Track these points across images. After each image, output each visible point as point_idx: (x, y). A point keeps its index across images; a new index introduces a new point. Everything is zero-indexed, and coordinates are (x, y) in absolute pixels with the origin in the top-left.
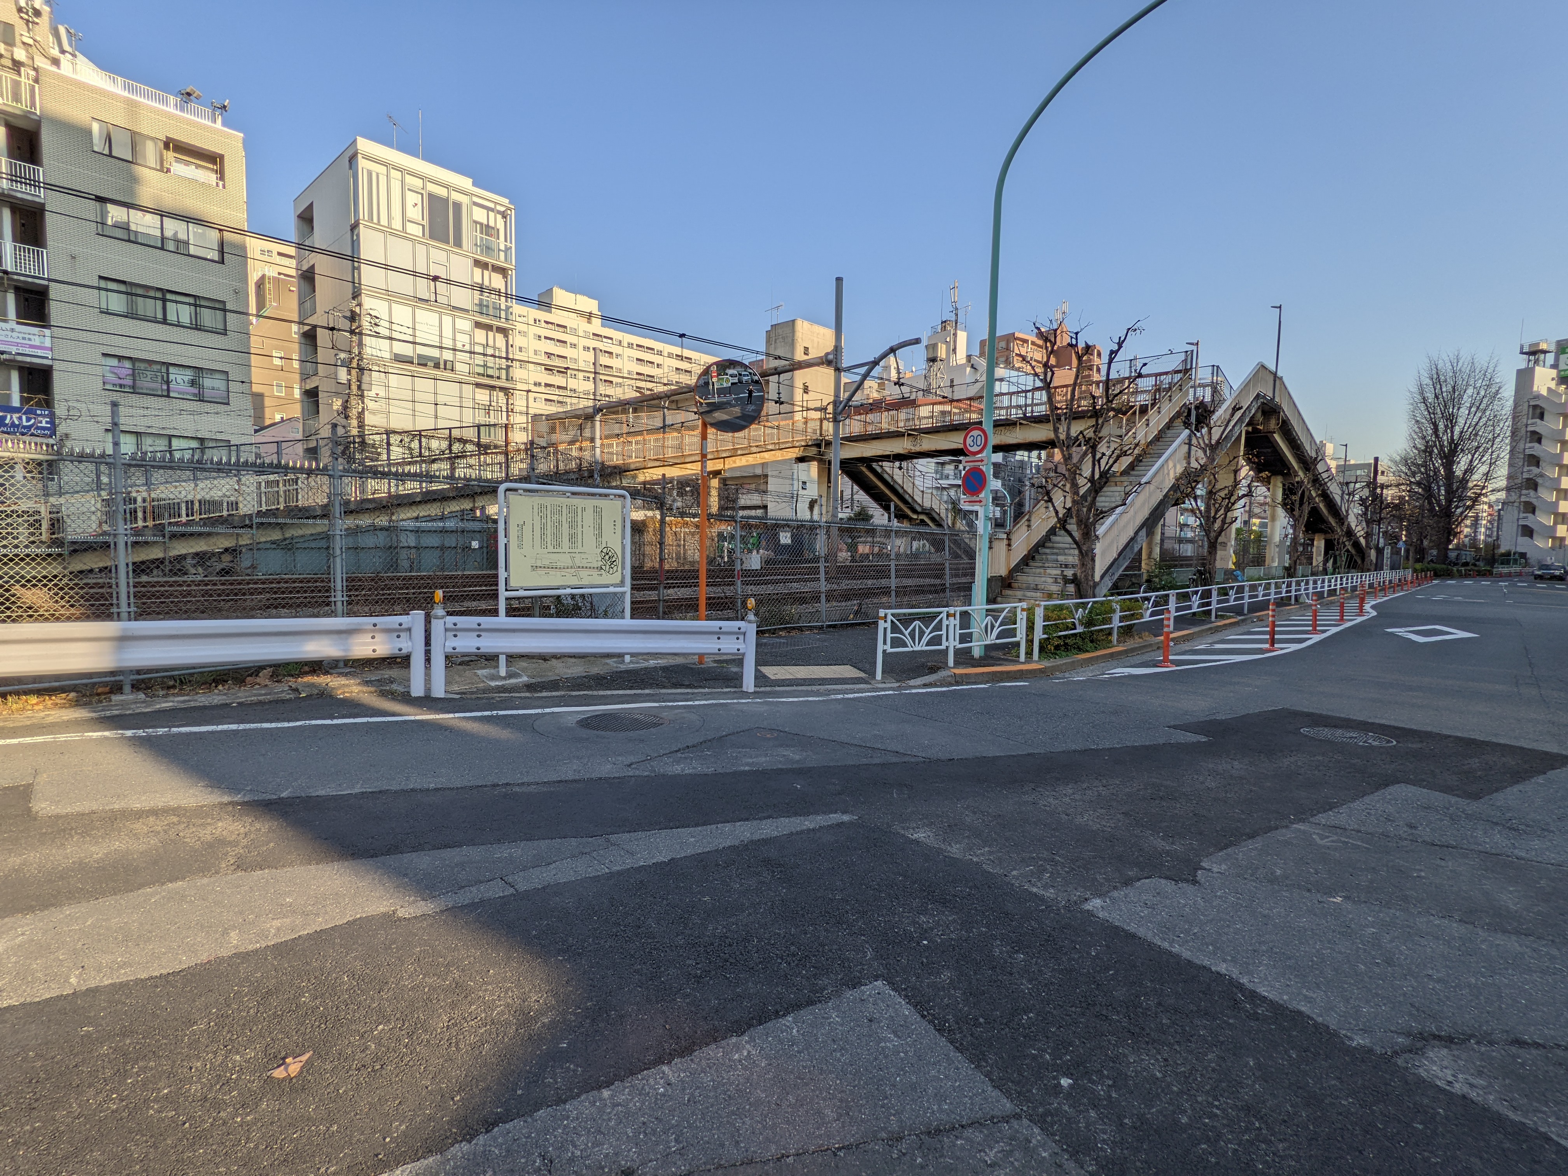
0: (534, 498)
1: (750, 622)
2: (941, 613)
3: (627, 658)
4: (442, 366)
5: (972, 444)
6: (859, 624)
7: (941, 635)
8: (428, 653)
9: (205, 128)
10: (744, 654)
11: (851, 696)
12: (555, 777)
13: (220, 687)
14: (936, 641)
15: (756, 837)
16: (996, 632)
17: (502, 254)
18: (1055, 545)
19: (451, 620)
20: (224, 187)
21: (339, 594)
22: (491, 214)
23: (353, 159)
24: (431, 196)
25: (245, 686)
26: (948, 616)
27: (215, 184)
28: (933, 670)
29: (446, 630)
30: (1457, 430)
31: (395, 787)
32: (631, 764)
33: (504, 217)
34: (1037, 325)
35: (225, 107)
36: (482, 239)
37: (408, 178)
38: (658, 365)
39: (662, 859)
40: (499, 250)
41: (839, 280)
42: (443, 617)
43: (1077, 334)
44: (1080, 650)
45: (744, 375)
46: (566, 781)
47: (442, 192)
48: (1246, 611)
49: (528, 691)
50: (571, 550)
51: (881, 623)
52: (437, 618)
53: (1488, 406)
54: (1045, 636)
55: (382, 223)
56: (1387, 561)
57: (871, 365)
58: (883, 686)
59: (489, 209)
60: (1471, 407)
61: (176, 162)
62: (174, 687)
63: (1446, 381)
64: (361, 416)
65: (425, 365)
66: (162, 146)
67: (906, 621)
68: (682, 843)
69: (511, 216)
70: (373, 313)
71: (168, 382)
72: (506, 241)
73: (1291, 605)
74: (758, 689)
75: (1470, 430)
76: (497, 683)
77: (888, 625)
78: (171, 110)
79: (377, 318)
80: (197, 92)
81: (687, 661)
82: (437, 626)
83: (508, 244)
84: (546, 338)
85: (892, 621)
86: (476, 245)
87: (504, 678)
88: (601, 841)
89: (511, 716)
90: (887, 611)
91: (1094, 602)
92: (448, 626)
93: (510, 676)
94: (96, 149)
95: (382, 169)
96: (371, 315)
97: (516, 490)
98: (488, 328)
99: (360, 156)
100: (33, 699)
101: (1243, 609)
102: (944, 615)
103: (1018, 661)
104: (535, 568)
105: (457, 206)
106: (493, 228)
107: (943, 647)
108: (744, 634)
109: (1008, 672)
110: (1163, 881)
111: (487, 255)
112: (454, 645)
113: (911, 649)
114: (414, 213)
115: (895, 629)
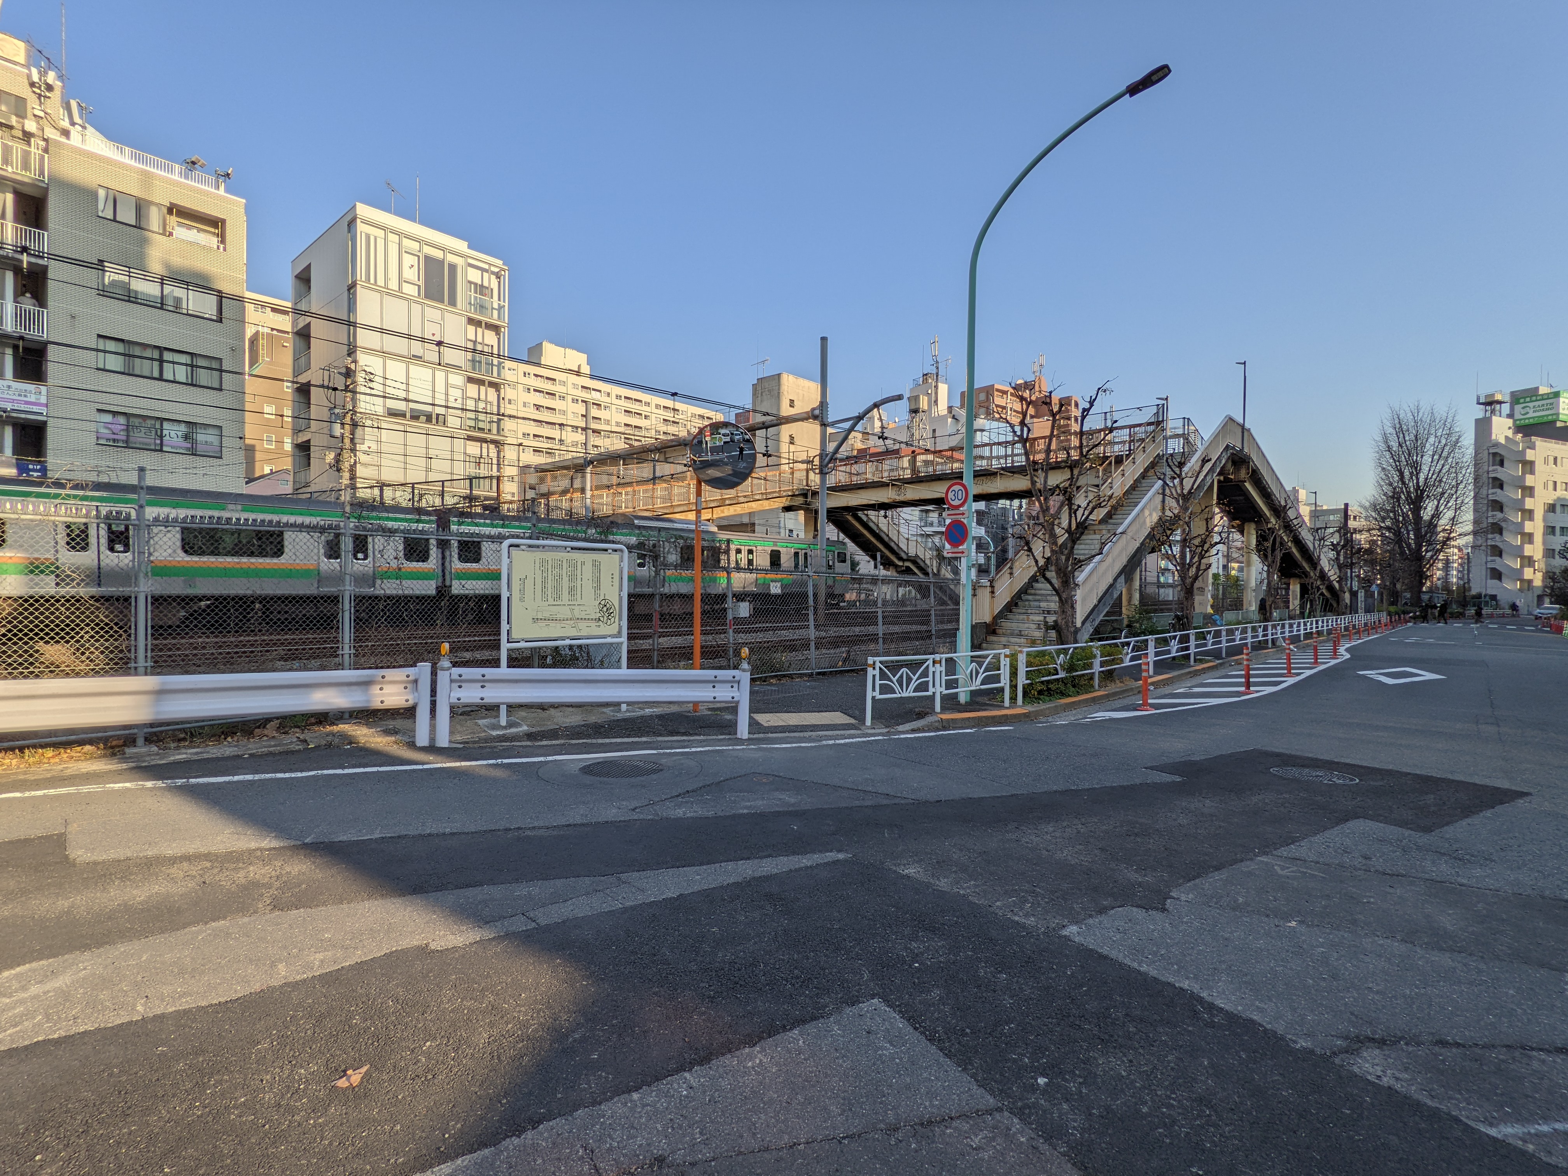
0: (536, 553)
1: (744, 670)
2: (927, 660)
3: (624, 707)
4: (434, 421)
5: (954, 498)
6: (848, 671)
7: (928, 682)
8: (433, 703)
9: (208, 194)
10: (738, 702)
11: (842, 741)
12: (563, 821)
13: (229, 739)
14: (923, 687)
15: (757, 874)
16: (980, 678)
17: (495, 313)
18: (1038, 592)
19: (456, 671)
20: (225, 249)
21: (347, 647)
22: (486, 275)
23: (352, 223)
24: (428, 258)
25: (253, 738)
26: (934, 662)
27: (216, 247)
28: (921, 716)
29: (452, 681)
30: (1422, 477)
31: (412, 832)
32: (636, 808)
33: (498, 277)
35: (228, 175)
36: (476, 298)
37: (406, 242)
38: (645, 416)
39: (670, 895)
40: (493, 308)
41: (824, 339)
42: (448, 669)
43: (1050, 392)
44: (1063, 694)
45: (736, 435)
46: (575, 825)
47: (438, 254)
48: (1224, 655)
49: (529, 739)
50: (570, 603)
51: (870, 670)
52: (443, 669)
53: (1449, 454)
54: (1029, 681)
55: (379, 283)
56: (1361, 605)
57: (856, 420)
58: (873, 731)
59: (483, 270)
60: (1433, 455)
61: (178, 226)
62: (184, 739)
63: (1408, 430)
64: (352, 470)
65: (418, 420)
66: (166, 211)
67: (894, 667)
68: (689, 880)
69: (504, 276)
70: (368, 369)
71: (161, 437)
72: (499, 300)
73: (1267, 648)
74: (751, 736)
75: (1434, 477)
76: (498, 733)
77: (877, 672)
78: (176, 177)
79: (373, 374)
80: (202, 161)
81: (682, 710)
82: (443, 677)
83: (502, 303)
84: (535, 390)
85: (880, 668)
86: (470, 303)
87: (505, 728)
88: (612, 879)
89: (516, 764)
90: (875, 658)
91: (1075, 648)
92: (453, 677)
93: (510, 725)
94: (100, 214)
95: (381, 233)
96: (366, 371)
97: (517, 546)
98: (480, 382)
99: (358, 221)
100: (49, 753)
101: (1221, 653)
102: (930, 662)
103: (1003, 706)
104: (535, 620)
105: (453, 268)
106: (487, 288)
107: (930, 693)
108: (739, 682)
109: (993, 717)
110: (1135, 909)
111: (481, 313)
112: (458, 696)
113: (899, 695)
114: (411, 274)
115: (883, 676)
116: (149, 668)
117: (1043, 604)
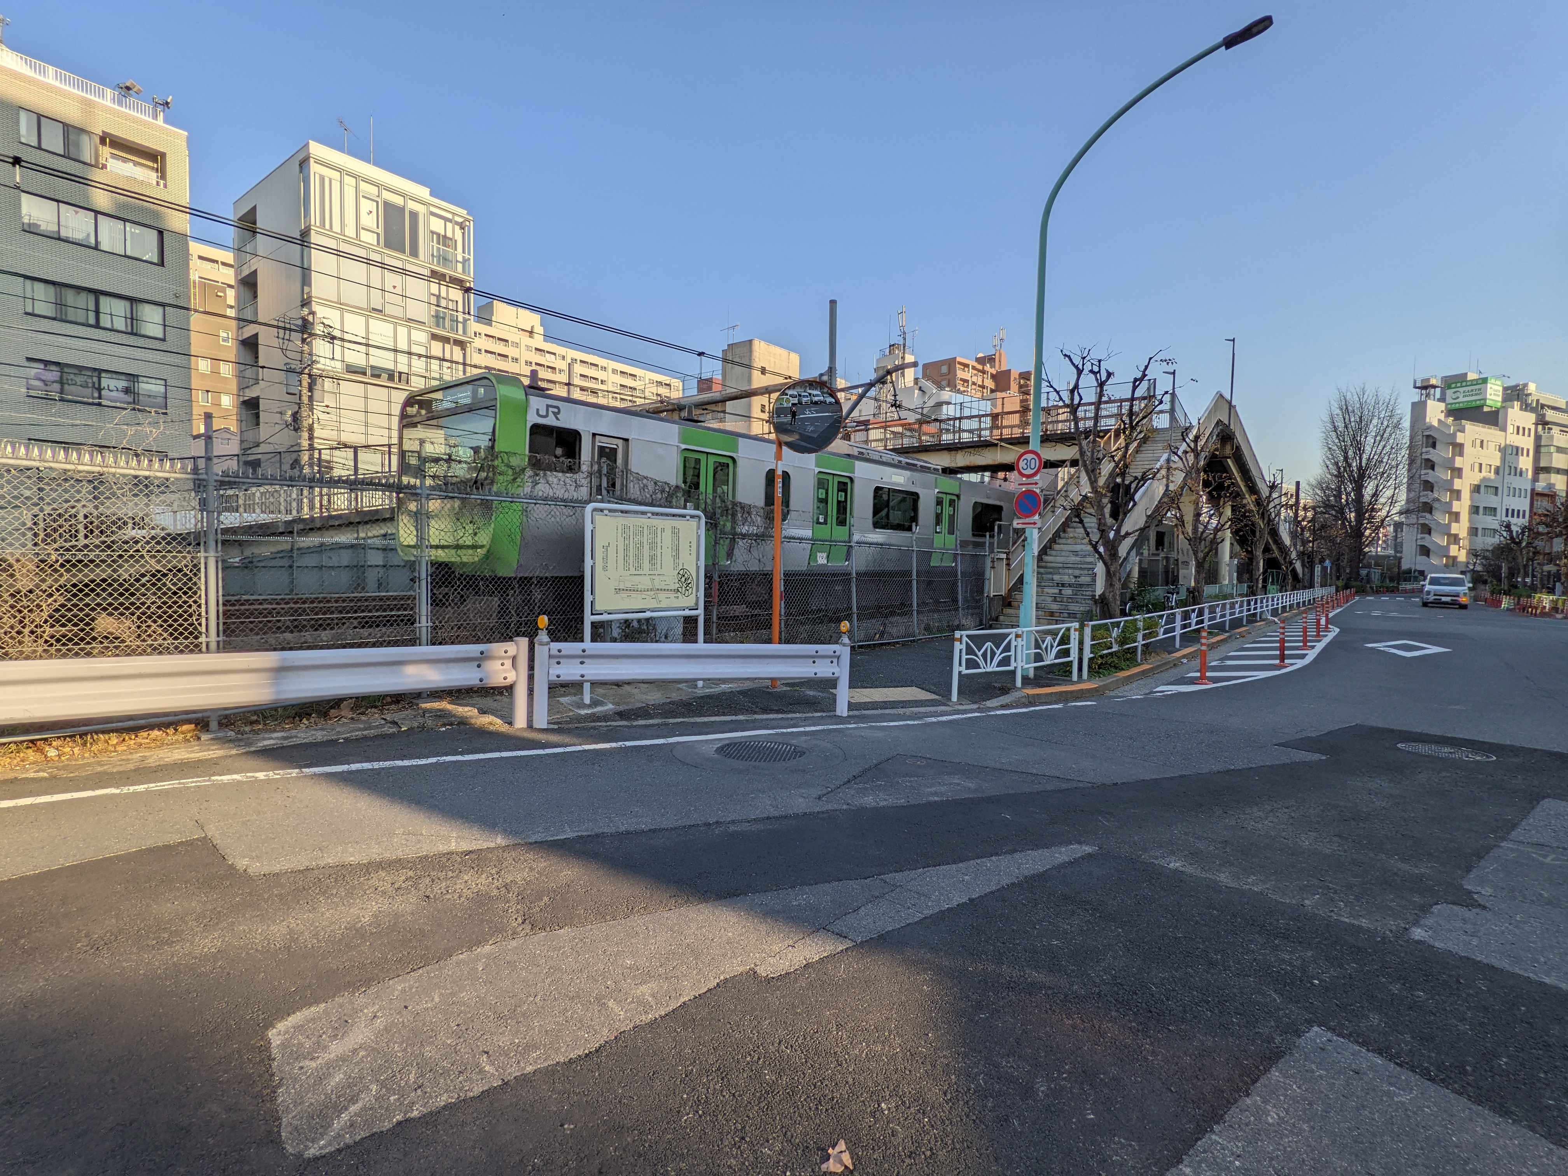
0: (619, 519)
1: (844, 645)
2: (1008, 635)
3: (700, 684)
4: (396, 379)
5: (1025, 467)
9: (149, 123)
10: (838, 678)
11: (944, 718)
13: (305, 721)
14: (1005, 661)
16: (1055, 651)
17: (460, 266)
19: (555, 646)
20: (165, 186)
21: (424, 619)
22: (449, 225)
23: (304, 163)
24: (387, 204)
25: (330, 719)
26: (1017, 636)
27: (155, 183)
28: (1004, 691)
29: (550, 657)
30: (1365, 457)
31: (607, 829)
32: (820, 797)
33: (462, 228)
34: (1065, 352)
35: (167, 103)
36: (439, 249)
37: (363, 186)
38: (602, 381)
39: (960, 900)
40: (457, 261)
41: (833, 303)
42: (548, 644)
43: (1100, 361)
44: (1118, 668)
47: (398, 200)
48: (1227, 628)
49: (622, 719)
50: (651, 572)
51: (957, 644)
52: (541, 644)
53: (1391, 435)
54: (1092, 655)
55: (334, 230)
56: (1317, 579)
58: (960, 707)
59: (446, 220)
60: (1376, 436)
61: (112, 158)
62: (257, 722)
63: (1354, 411)
64: (311, 429)
65: (379, 376)
66: (98, 140)
67: (979, 641)
68: (960, 881)
69: (469, 227)
70: (326, 322)
71: (100, 389)
72: (464, 252)
73: (1256, 622)
74: (851, 713)
75: (1376, 457)
76: (586, 712)
77: (964, 647)
78: (108, 103)
79: (331, 327)
80: (138, 87)
81: (755, 686)
82: (541, 652)
83: (467, 256)
84: (486, 351)
85: (967, 643)
86: (433, 255)
87: (589, 706)
90: (963, 632)
91: (1126, 621)
92: (552, 653)
93: (595, 703)
94: (23, 140)
95: (336, 175)
96: (323, 323)
97: (602, 510)
98: (445, 340)
99: (312, 160)
100: (114, 739)
101: (1225, 626)
102: (1012, 636)
103: (1071, 681)
104: (618, 591)
105: (414, 215)
106: (451, 239)
107: (1011, 668)
108: (838, 657)
109: (1072, 692)
111: (445, 266)
112: (557, 673)
113: (984, 670)
114: (369, 221)
115: (969, 651)
116: (221, 644)
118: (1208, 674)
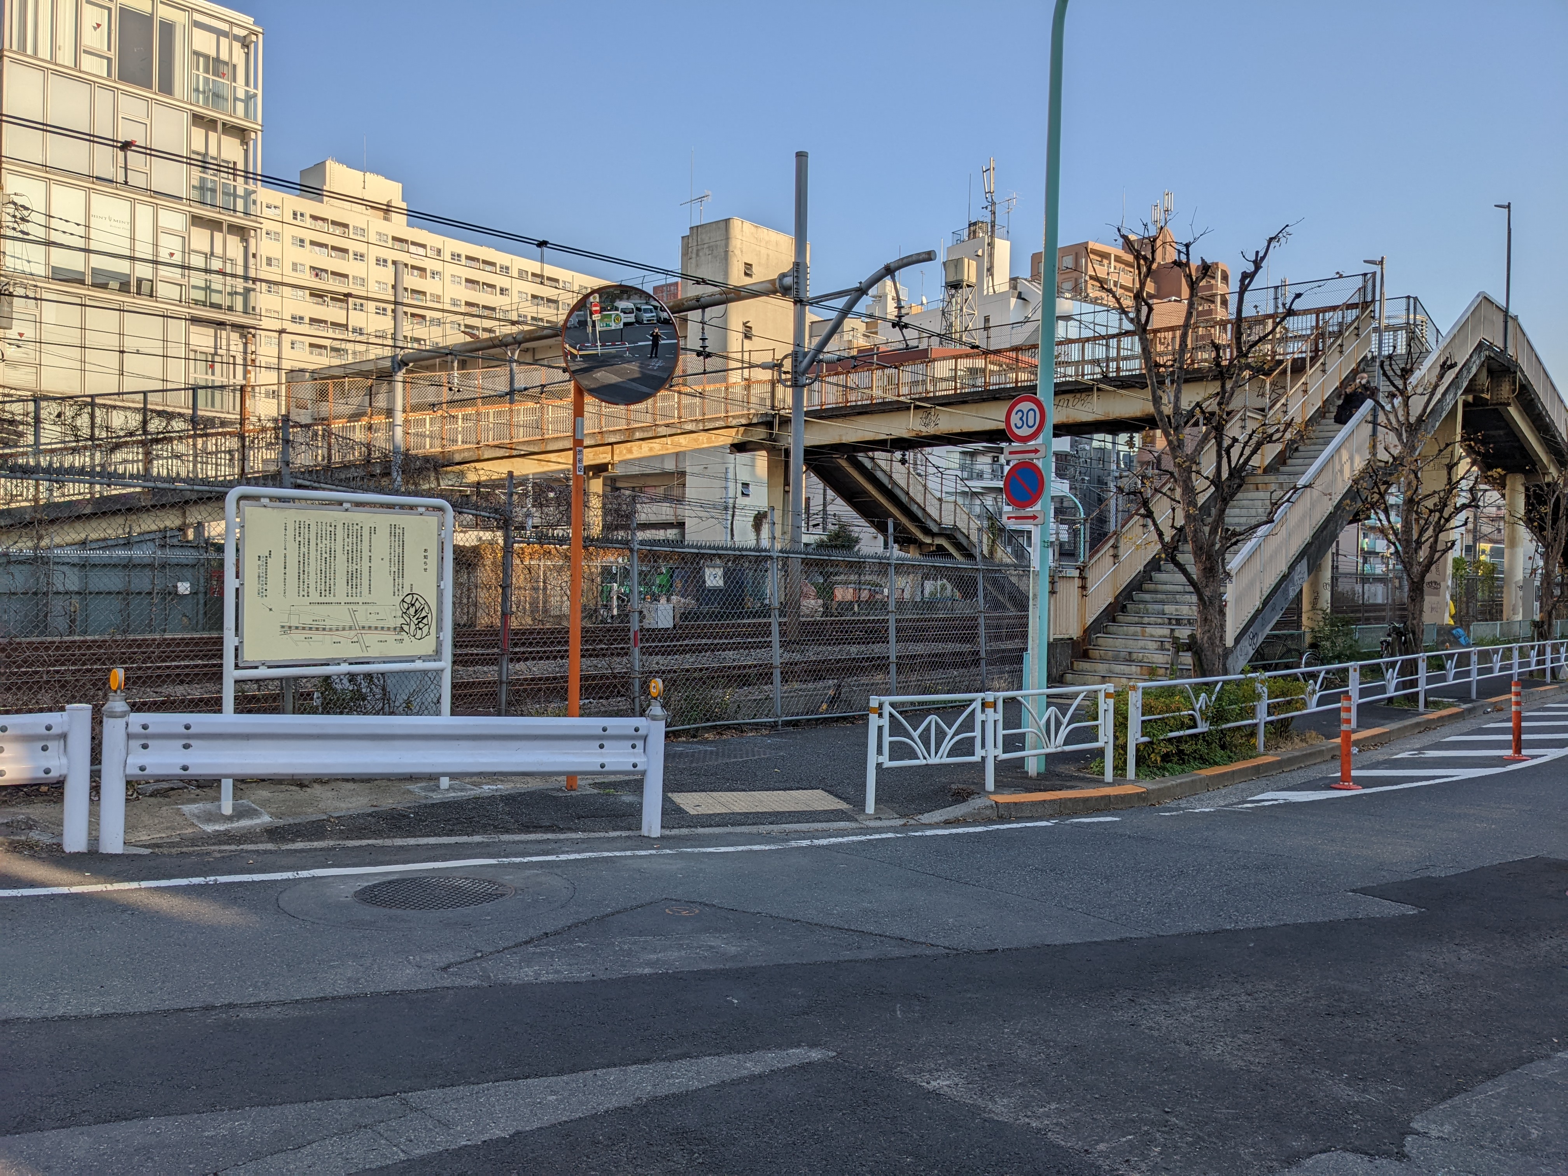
0: (288, 512)
1: (654, 718)
2: (972, 701)
3: (445, 782)
4: (133, 289)
5: (1019, 424)
6: (837, 720)
7: (974, 737)
8: (95, 778)
10: (644, 773)
11: (823, 842)
12: (313, 991)
14: (965, 747)
15: (662, 1091)
16: (1063, 733)
17: (240, 106)
18: (1160, 587)
19: (137, 719)
22: (224, 41)
24: (124, 12)
26: (984, 705)
28: (961, 797)
29: (129, 736)
31: (30, 1014)
32: (449, 966)
33: (245, 45)
34: (1124, 232)
36: (206, 80)
38: (502, 290)
39: (498, 1133)
40: (236, 99)
41: (801, 156)
42: (123, 715)
43: (1187, 246)
44: (1205, 761)
45: (646, 311)
46: (333, 998)
48: (1474, 695)
49: (271, 840)
50: (350, 599)
51: (873, 718)
52: (113, 715)
54: (1146, 739)
55: (41, 55)
57: (855, 294)
58: (878, 824)
59: (219, 33)
65: (105, 287)
67: (915, 714)
68: (534, 1104)
69: (256, 44)
70: (19, 200)
72: (247, 84)
73: (1544, 683)
74: (667, 832)
76: (217, 828)
77: (885, 722)
79: (26, 209)
81: (547, 786)
82: (113, 730)
83: (252, 90)
84: (313, 243)
85: (892, 716)
86: (197, 90)
87: (230, 819)
88: (390, 1103)
89: (240, 884)
90: (883, 698)
91: (1225, 682)
92: (131, 729)
93: (240, 813)
96: (15, 204)
97: (256, 498)
98: (214, 225)
101: (1469, 692)
102: (977, 705)
103: (1102, 781)
104: (287, 629)
105: (168, 28)
106: (226, 64)
107: (976, 758)
108: (645, 738)
109: (1086, 800)
110: (1350, 1156)
111: (216, 107)
112: (142, 761)
113: (924, 762)
114: (95, 39)
115: (896, 728)
117: (1169, 609)
118: (1354, 773)
